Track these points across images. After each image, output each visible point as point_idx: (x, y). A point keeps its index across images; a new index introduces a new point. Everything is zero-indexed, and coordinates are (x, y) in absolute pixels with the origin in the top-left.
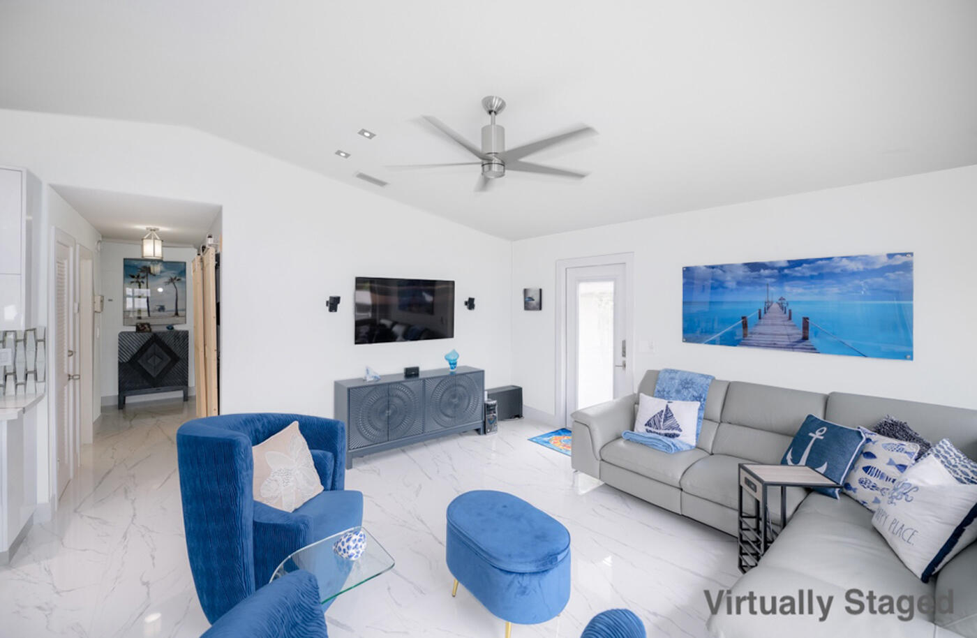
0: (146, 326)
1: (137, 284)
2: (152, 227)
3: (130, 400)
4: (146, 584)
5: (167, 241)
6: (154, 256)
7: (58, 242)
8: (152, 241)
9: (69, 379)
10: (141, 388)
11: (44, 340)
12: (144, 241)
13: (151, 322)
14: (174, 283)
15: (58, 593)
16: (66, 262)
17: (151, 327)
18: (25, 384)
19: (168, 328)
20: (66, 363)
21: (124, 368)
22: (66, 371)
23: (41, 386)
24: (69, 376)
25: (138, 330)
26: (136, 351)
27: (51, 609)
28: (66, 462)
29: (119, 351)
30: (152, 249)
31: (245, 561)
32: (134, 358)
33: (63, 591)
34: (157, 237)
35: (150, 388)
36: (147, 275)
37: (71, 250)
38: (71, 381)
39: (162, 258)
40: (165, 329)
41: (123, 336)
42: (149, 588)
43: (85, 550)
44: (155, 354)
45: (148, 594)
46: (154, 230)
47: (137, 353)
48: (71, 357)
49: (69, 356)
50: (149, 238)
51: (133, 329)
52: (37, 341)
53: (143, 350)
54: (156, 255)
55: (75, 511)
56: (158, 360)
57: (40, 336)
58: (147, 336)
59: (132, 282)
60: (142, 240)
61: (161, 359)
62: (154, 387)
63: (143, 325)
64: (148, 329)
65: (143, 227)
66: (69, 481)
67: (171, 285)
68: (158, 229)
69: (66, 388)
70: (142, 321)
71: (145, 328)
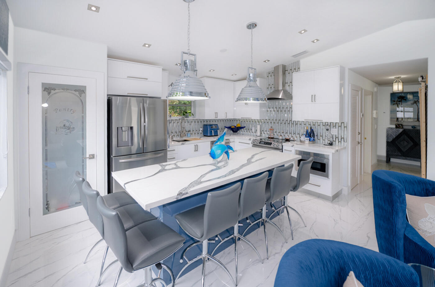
0: (400, 125)
1: (397, 105)
2: (398, 76)
3: (392, 160)
4: (369, 238)
5: (405, 82)
6: (398, 91)
7: (352, 90)
8: (397, 83)
9: (358, 144)
10: (397, 155)
11: (346, 127)
12: (394, 84)
13: (404, 124)
14: (416, 104)
15: (340, 219)
16: (357, 97)
17: (403, 126)
18: (341, 142)
19: (412, 127)
20: (357, 137)
21: (390, 144)
22: (357, 140)
23: (346, 144)
24: (358, 142)
25: (397, 127)
26: (395, 137)
27: (337, 223)
28: (357, 176)
29: (387, 136)
30: (398, 87)
31: (398, 251)
32: (394, 140)
33: (342, 220)
34: (401, 81)
35: (401, 156)
36: (402, 100)
37: (360, 92)
38: (359, 144)
39: (403, 91)
40: (410, 128)
41: (389, 130)
42: (369, 239)
43: (353, 211)
44: (404, 140)
45: (368, 241)
46: (398, 78)
47: (395, 138)
48: (359, 135)
49: (359, 134)
50: (396, 82)
51: (394, 126)
52: (344, 127)
53: (398, 137)
54: (399, 90)
55: (356, 195)
56: (406, 143)
57: (345, 126)
58: (401, 130)
59: (394, 104)
60: (393, 83)
61: (408, 143)
62: (404, 157)
63: (399, 125)
64: (402, 127)
65: (393, 77)
66: (358, 184)
67: (415, 104)
68: (401, 77)
69: (357, 147)
70: (399, 123)
71: (400, 126)
